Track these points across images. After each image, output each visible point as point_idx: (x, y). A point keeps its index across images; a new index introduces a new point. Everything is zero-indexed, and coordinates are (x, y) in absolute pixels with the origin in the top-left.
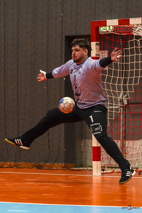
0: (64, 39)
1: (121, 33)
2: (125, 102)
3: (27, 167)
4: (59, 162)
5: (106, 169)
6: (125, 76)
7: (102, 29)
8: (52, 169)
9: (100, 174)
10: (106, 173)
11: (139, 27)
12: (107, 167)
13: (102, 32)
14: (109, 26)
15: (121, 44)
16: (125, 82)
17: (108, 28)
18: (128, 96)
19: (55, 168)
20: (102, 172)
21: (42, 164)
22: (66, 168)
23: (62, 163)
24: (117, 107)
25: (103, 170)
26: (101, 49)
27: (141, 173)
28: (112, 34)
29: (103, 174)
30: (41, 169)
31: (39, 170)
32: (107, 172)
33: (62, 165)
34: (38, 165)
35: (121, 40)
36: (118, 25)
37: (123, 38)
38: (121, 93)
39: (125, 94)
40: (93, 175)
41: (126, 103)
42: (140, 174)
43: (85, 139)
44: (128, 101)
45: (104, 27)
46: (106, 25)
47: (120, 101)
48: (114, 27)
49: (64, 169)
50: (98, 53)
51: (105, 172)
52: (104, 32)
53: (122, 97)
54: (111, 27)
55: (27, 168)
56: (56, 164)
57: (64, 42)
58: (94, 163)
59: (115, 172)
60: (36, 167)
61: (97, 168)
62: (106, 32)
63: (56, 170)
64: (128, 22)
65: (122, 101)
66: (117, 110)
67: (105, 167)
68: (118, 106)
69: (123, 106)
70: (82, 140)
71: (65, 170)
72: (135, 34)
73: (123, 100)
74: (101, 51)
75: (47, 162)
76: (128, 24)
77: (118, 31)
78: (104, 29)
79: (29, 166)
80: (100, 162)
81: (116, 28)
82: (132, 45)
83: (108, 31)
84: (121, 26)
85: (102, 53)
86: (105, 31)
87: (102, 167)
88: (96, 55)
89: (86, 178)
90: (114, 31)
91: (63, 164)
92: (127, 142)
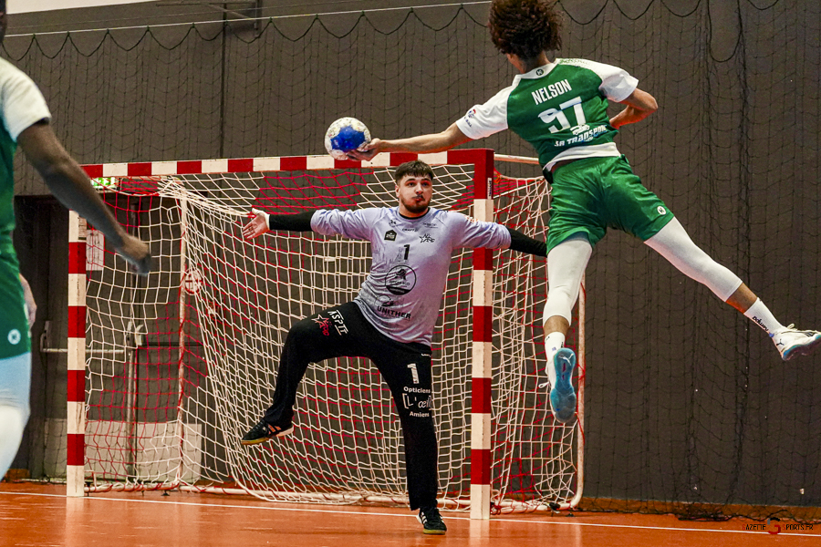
1: (133, 193)
2: (139, 342)
5: (96, 483)
6: (139, 286)
9: (83, 494)
10: (94, 491)
11: (171, 182)
12: (98, 479)
14: (109, 178)
15: (133, 216)
16: (139, 297)
17: (105, 181)
18: (144, 327)
20: (87, 489)
24: (122, 351)
25: (88, 484)
26: (89, 227)
27: (168, 492)
28: (115, 193)
29: (87, 493)
32: (98, 488)
35: (133, 207)
36: (126, 175)
37: (137, 205)
38: (129, 320)
39: (138, 323)
40: (68, 494)
41: (141, 344)
42: (166, 495)
43: (52, 417)
44: (144, 338)
45: (97, 180)
46: (100, 175)
47: (128, 339)
48: (118, 179)
50: (83, 235)
51: (92, 488)
53: (133, 330)
54: (113, 180)
58: (71, 469)
59: (114, 490)
61: (76, 480)
62: (101, 189)
64: (146, 170)
65: (131, 339)
66: (120, 356)
67: (93, 479)
68: (123, 349)
69: (134, 350)
70: (45, 421)
72: (162, 195)
73: (133, 335)
74: (90, 231)
76: (149, 174)
77: (127, 187)
78: (99, 184)
80: (82, 467)
81: (122, 183)
82: (156, 220)
83: (105, 189)
84: (133, 178)
85: (92, 234)
86: (100, 187)
87: (85, 478)
88: (80, 238)
89: (52, 500)
90: (118, 189)
92: (140, 427)
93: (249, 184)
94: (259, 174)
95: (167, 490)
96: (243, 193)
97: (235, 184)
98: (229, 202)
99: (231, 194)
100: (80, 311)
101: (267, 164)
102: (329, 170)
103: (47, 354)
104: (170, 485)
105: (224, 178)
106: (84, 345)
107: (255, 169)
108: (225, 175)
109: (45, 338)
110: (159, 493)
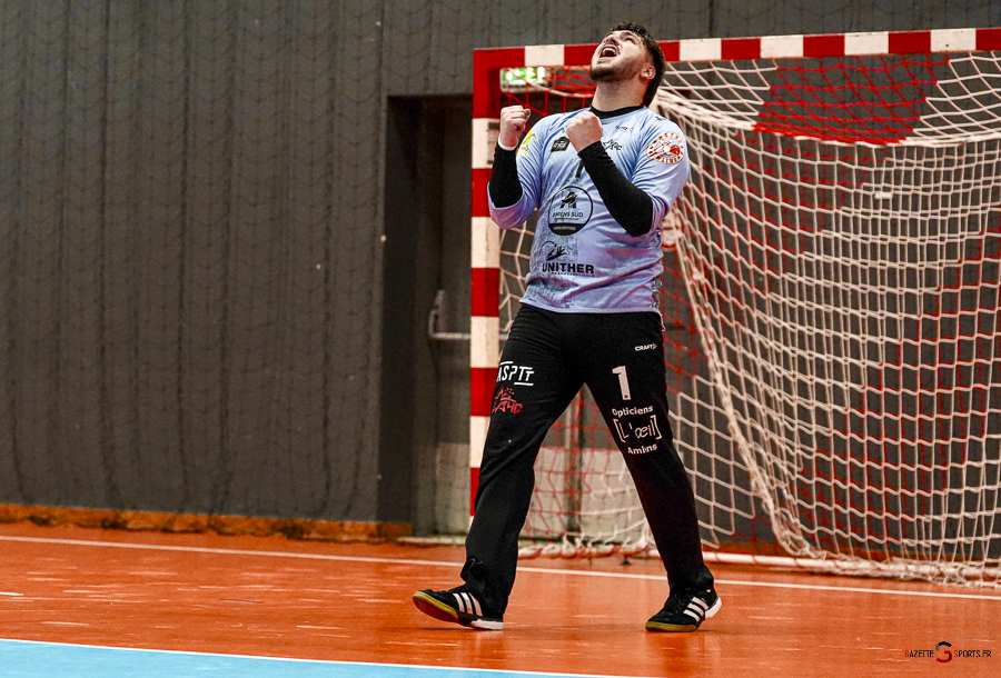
0: (384, 106)
1: (572, 92)
3: (251, 530)
4: (356, 518)
7: (511, 78)
8: (335, 541)
13: (510, 87)
14: (535, 68)
17: (529, 73)
19: (345, 538)
21: (300, 520)
22: (383, 538)
23: (366, 517)
27: (630, 560)
28: (544, 92)
30: (300, 539)
31: (293, 544)
33: (367, 528)
34: (290, 525)
36: (562, 63)
42: (626, 563)
43: (448, 440)
45: (515, 71)
46: (521, 64)
48: (550, 69)
49: (377, 540)
52: (517, 86)
54: (542, 73)
55: (252, 534)
56: (348, 523)
57: (383, 115)
59: (545, 556)
60: (281, 530)
62: (523, 86)
63: (348, 542)
70: (436, 446)
71: (379, 543)
75: (317, 514)
77: (564, 83)
78: (519, 78)
79: (258, 529)
81: (556, 76)
83: (528, 85)
84: (573, 68)
86: (522, 82)
90: (550, 85)
91: (373, 524)
92: (587, 455)
93: (753, 80)
94: (768, 63)
95: (627, 555)
96: (746, 94)
97: (732, 79)
98: (723, 108)
99: (727, 94)
100: (490, 275)
101: (783, 46)
102: (881, 57)
103: (440, 342)
104: (633, 548)
105: (715, 69)
106: (497, 328)
107: (764, 55)
108: (716, 63)
109: (436, 317)
110: (615, 561)
